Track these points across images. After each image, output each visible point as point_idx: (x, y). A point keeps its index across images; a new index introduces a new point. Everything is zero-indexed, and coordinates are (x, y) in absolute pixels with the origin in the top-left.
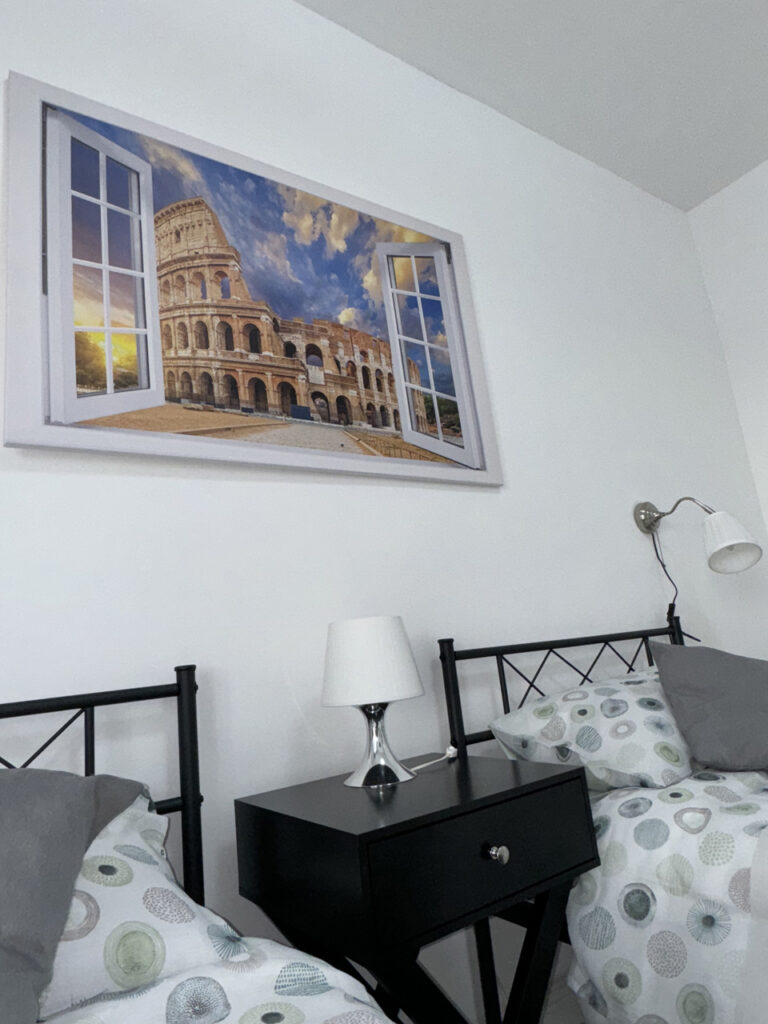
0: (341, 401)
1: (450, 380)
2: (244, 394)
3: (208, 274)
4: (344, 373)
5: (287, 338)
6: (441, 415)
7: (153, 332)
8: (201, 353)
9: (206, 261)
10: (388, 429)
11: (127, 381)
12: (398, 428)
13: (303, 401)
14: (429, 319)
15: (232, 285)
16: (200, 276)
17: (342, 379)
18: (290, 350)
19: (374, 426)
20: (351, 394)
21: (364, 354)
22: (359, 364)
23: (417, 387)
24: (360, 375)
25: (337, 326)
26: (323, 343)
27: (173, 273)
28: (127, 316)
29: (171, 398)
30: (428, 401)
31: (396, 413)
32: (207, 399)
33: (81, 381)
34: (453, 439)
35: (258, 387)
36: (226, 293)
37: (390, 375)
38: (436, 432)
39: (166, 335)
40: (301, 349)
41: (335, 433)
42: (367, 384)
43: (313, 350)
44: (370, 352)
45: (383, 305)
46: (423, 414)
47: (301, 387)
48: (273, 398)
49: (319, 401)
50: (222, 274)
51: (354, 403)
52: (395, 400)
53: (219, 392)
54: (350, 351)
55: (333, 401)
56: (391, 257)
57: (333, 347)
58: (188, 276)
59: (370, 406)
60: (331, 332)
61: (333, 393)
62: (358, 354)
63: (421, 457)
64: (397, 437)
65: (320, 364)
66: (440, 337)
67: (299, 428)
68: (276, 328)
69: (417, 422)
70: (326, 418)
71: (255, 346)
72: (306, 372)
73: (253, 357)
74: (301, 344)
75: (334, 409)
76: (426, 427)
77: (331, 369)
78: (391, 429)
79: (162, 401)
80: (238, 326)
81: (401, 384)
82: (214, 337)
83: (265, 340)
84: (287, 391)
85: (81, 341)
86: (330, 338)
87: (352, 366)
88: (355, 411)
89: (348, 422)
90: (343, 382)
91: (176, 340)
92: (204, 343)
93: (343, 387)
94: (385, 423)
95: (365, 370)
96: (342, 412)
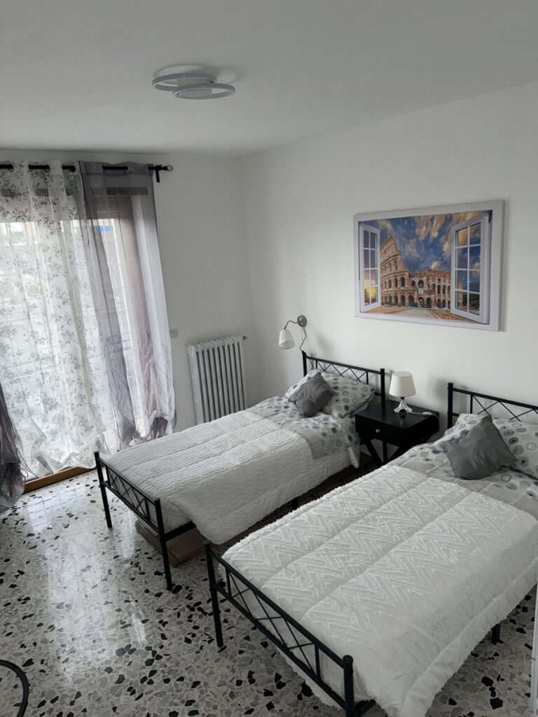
0: (429, 299)
1: (478, 284)
2: (399, 301)
3: (392, 263)
4: (431, 289)
5: (413, 279)
6: (470, 301)
7: (379, 286)
8: (389, 290)
9: (392, 259)
10: (445, 309)
11: (374, 300)
12: (449, 308)
13: (416, 301)
14: (473, 257)
15: (399, 264)
16: (390, 264)
17: (430, 291)
18: (413, 283)
19: (440, 307)
20: (432, 296)
21: (439, 280)
22: (437, 284)
23: (461, 290)
24: (436, 288)
25: (430, 270)
26: (424, 279)
27: (384, 265)
28: (374, 281)
29: (382, 304)
30: (465, 296)
31: (449, 302)
32: (390, 304)
33: (366, 301)
34: (475, 311)
35: (403, 298)
36: (396, 268)
37: (449, 287)
38: (466, 309)
39: (382, 286)
40: (417, 283)
41: (425, 311)
42: (439, 292)
43: (421, 282)
44: (442, 279)
45: (450, 256)
46: (461, 301)
47: (415, 297)
48: (407, 301)
49: (421, 300)
50: (396, 262)
51: (433, 300)
52: (449, 297)
53: (393, 301)
54: (434, 280)
55: (425, 300)
56: (458, 231)
57: (428, 279)
58: (387, 265)
59: (439, 300)
60: (428, 274)
61: (426, 297)
62: (437, 280)
63: (457, 319)
64: (448, 311)
65: (423, 287)
66: (477, 264)
67: (414, 310)
68: (410, 276)
69: (458, 305)
70: (423, 306)
71: (403, 285)
72: (418, 291)
73: (402, 288)
74: (417, 280)
75: (425, 303)
76: (461, 307)
77: (426, 288)
78: (446, 309)
79: (380, 305)
80: (399, 278)
81: (453, 290)
82: (393, 284)
83: (406, 282)
84: (411, 298)
85: (366, 291)
86: (427, 276)
87: (434, 285)
88: (433, 303)
89: (430, 307)
90: (429, 292)
91: (384, 288)
92: (390, 287)
93: (430, 294)
94: (444, 306)
95: (439, 287)
96: (428, 304)
